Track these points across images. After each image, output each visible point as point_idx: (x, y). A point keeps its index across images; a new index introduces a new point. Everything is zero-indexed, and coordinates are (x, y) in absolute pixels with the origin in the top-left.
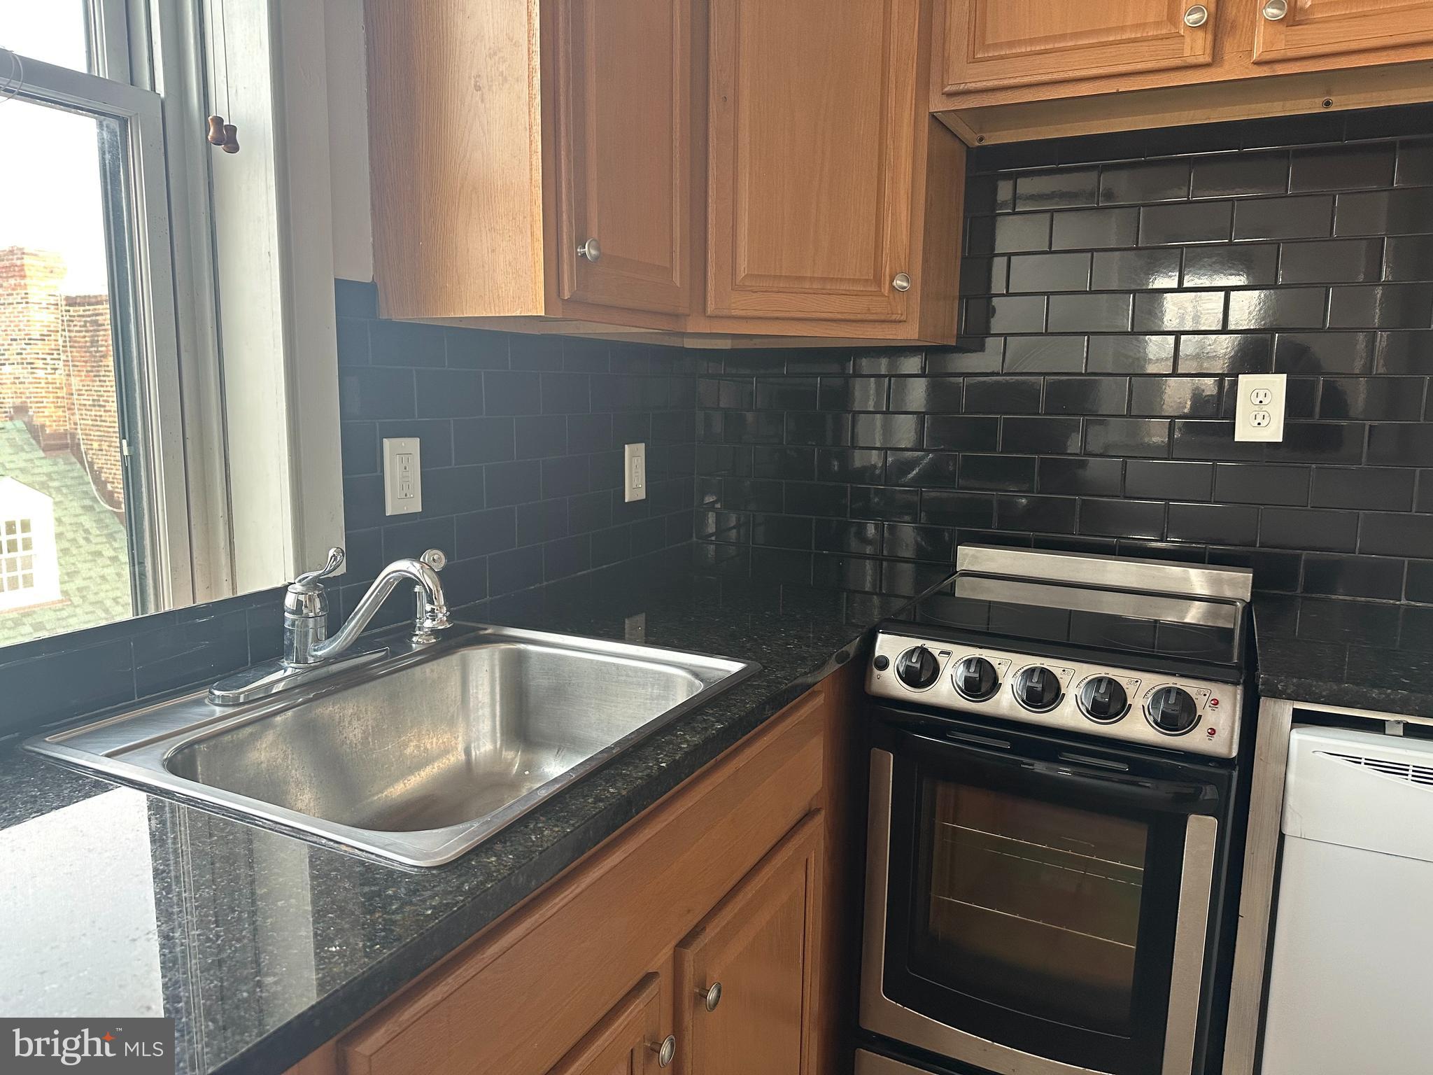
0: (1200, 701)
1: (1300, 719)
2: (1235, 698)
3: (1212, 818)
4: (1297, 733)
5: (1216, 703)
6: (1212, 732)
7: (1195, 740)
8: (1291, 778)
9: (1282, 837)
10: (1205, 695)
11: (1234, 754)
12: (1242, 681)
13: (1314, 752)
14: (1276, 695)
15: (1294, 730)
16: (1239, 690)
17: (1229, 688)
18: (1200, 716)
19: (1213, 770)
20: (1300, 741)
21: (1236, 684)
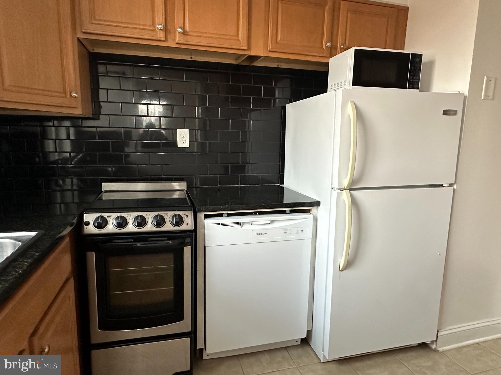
0: (184, 216)
1: (207, 216)
2: (192, 214)
3: (189, 247)
4: (206, 220)
5: (187, 216)
6: (188, 224)
7: (183, 227)
8: (206, 231)
9: (205, 247)
10: (184, 215)
11: (193, 228)
12: (192, 209)
13: (210, 224)
14: (201, 211)
15: (205, 220)
16: (192, 212)
17: (190, 212)
18: (184, 221)
19: (188, 234)
20: (207, 222)
21: (191, 210)
